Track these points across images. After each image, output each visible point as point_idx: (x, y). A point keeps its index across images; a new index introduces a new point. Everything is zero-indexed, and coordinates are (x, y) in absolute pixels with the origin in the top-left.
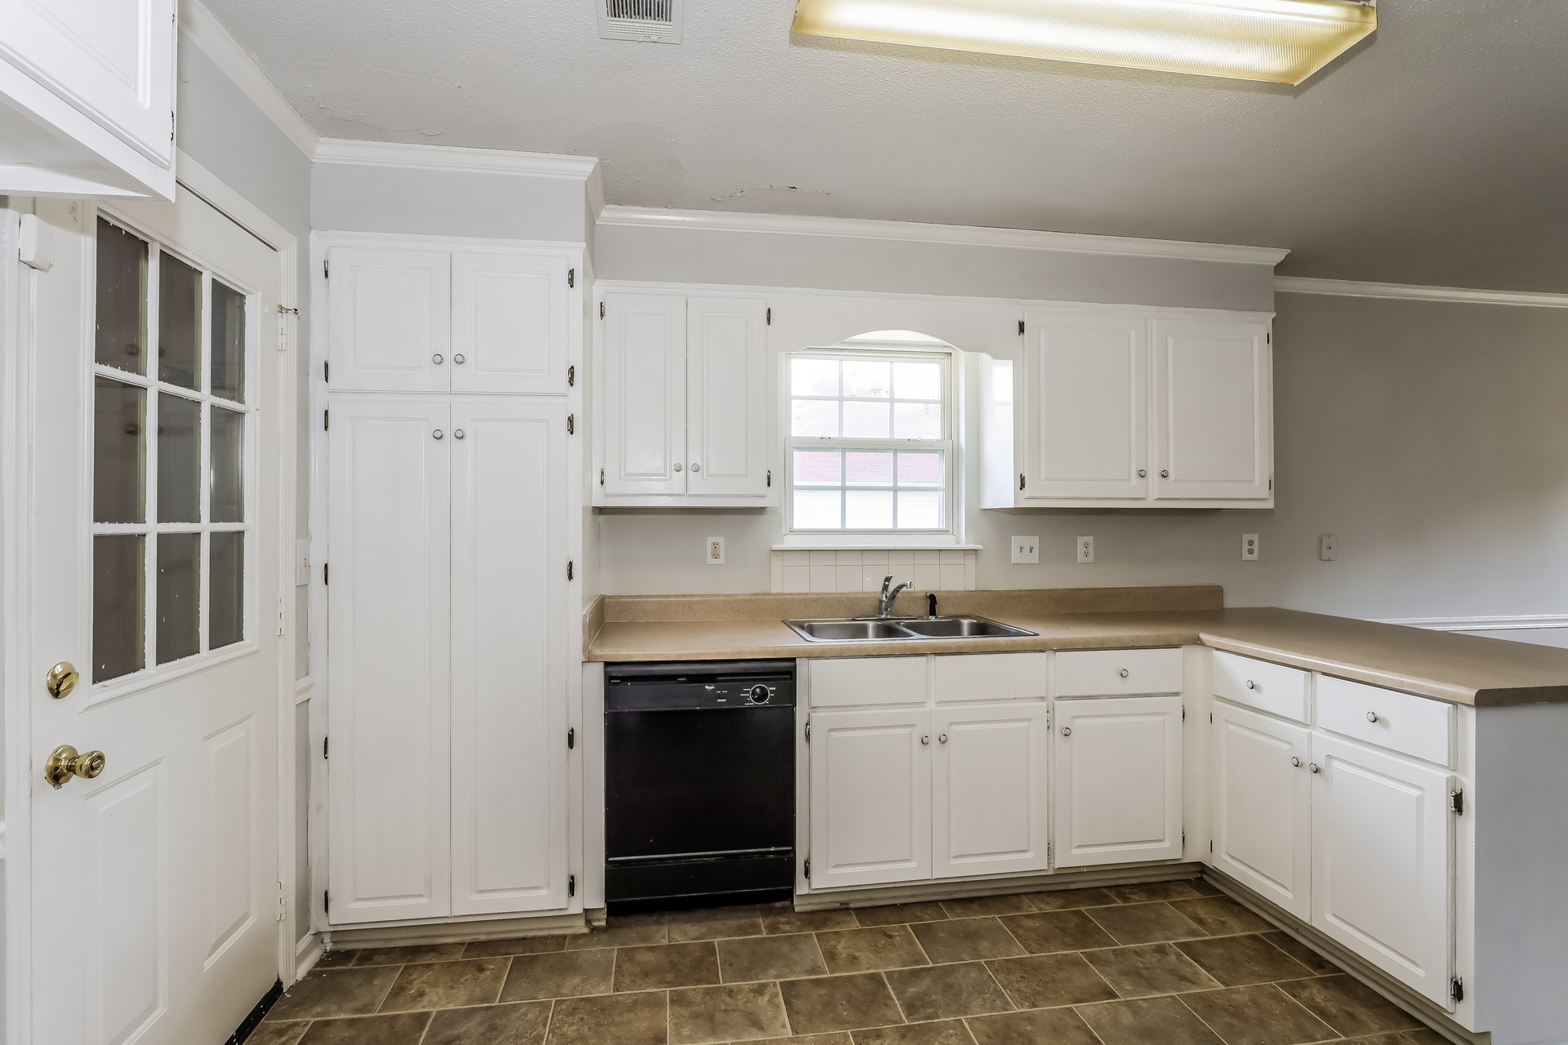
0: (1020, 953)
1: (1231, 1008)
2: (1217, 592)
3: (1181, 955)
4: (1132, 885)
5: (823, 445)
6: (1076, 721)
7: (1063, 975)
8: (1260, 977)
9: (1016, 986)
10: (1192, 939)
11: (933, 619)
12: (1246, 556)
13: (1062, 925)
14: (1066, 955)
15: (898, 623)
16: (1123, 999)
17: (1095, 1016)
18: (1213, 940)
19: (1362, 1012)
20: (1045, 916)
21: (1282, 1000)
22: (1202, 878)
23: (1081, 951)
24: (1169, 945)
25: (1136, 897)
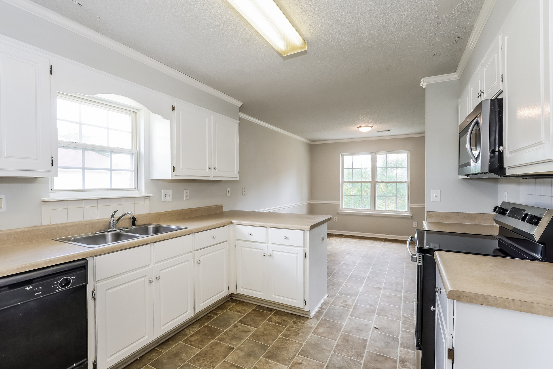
0: (197, 351)
1: (262, 334)
2: (221, 207)
3: (241, 325)
4: (215, 309)
5: (72, 146)
6: (202, 257)
7: (215, 350)
8: (262, 321)
9: (204, 364)
10: (241, 318)
11: (134, 227)
12: (228, 195)
13: (204, 333)
14: (212, 343)
15: (121, 231)
16: (236, 348)
17: (233, 359)
18: (246, 316)
19: (285, 318)
20: (197, 333)
21: (270, 325)
22: (231, 298)
23: (215, 339)
24: (237, 323)
25: (219, 312)
